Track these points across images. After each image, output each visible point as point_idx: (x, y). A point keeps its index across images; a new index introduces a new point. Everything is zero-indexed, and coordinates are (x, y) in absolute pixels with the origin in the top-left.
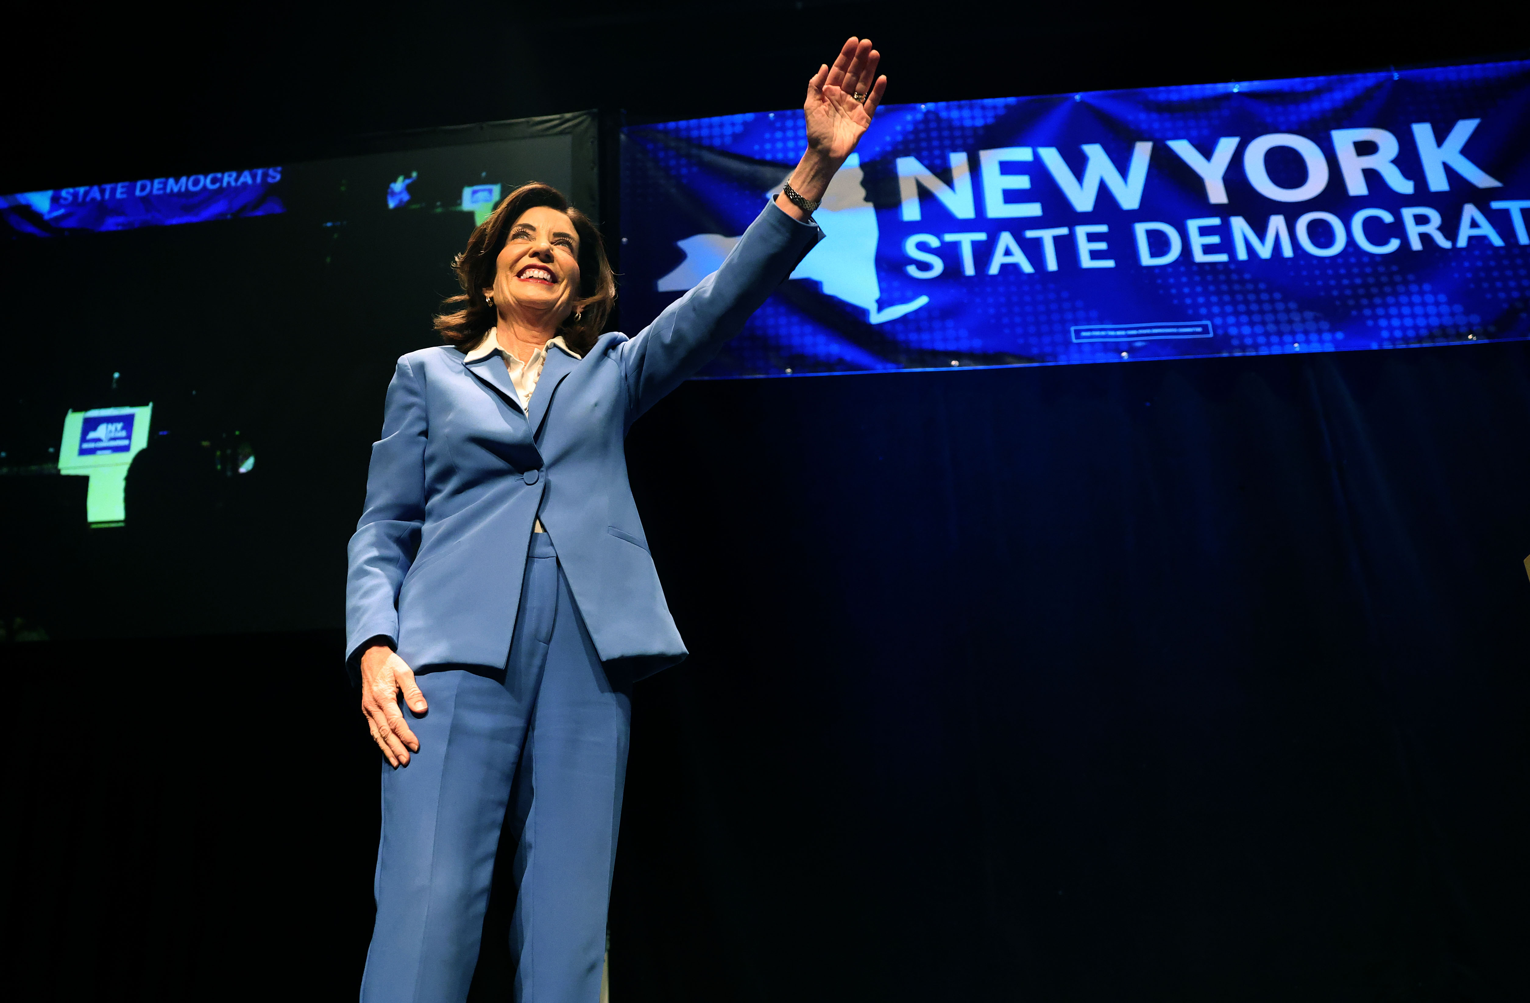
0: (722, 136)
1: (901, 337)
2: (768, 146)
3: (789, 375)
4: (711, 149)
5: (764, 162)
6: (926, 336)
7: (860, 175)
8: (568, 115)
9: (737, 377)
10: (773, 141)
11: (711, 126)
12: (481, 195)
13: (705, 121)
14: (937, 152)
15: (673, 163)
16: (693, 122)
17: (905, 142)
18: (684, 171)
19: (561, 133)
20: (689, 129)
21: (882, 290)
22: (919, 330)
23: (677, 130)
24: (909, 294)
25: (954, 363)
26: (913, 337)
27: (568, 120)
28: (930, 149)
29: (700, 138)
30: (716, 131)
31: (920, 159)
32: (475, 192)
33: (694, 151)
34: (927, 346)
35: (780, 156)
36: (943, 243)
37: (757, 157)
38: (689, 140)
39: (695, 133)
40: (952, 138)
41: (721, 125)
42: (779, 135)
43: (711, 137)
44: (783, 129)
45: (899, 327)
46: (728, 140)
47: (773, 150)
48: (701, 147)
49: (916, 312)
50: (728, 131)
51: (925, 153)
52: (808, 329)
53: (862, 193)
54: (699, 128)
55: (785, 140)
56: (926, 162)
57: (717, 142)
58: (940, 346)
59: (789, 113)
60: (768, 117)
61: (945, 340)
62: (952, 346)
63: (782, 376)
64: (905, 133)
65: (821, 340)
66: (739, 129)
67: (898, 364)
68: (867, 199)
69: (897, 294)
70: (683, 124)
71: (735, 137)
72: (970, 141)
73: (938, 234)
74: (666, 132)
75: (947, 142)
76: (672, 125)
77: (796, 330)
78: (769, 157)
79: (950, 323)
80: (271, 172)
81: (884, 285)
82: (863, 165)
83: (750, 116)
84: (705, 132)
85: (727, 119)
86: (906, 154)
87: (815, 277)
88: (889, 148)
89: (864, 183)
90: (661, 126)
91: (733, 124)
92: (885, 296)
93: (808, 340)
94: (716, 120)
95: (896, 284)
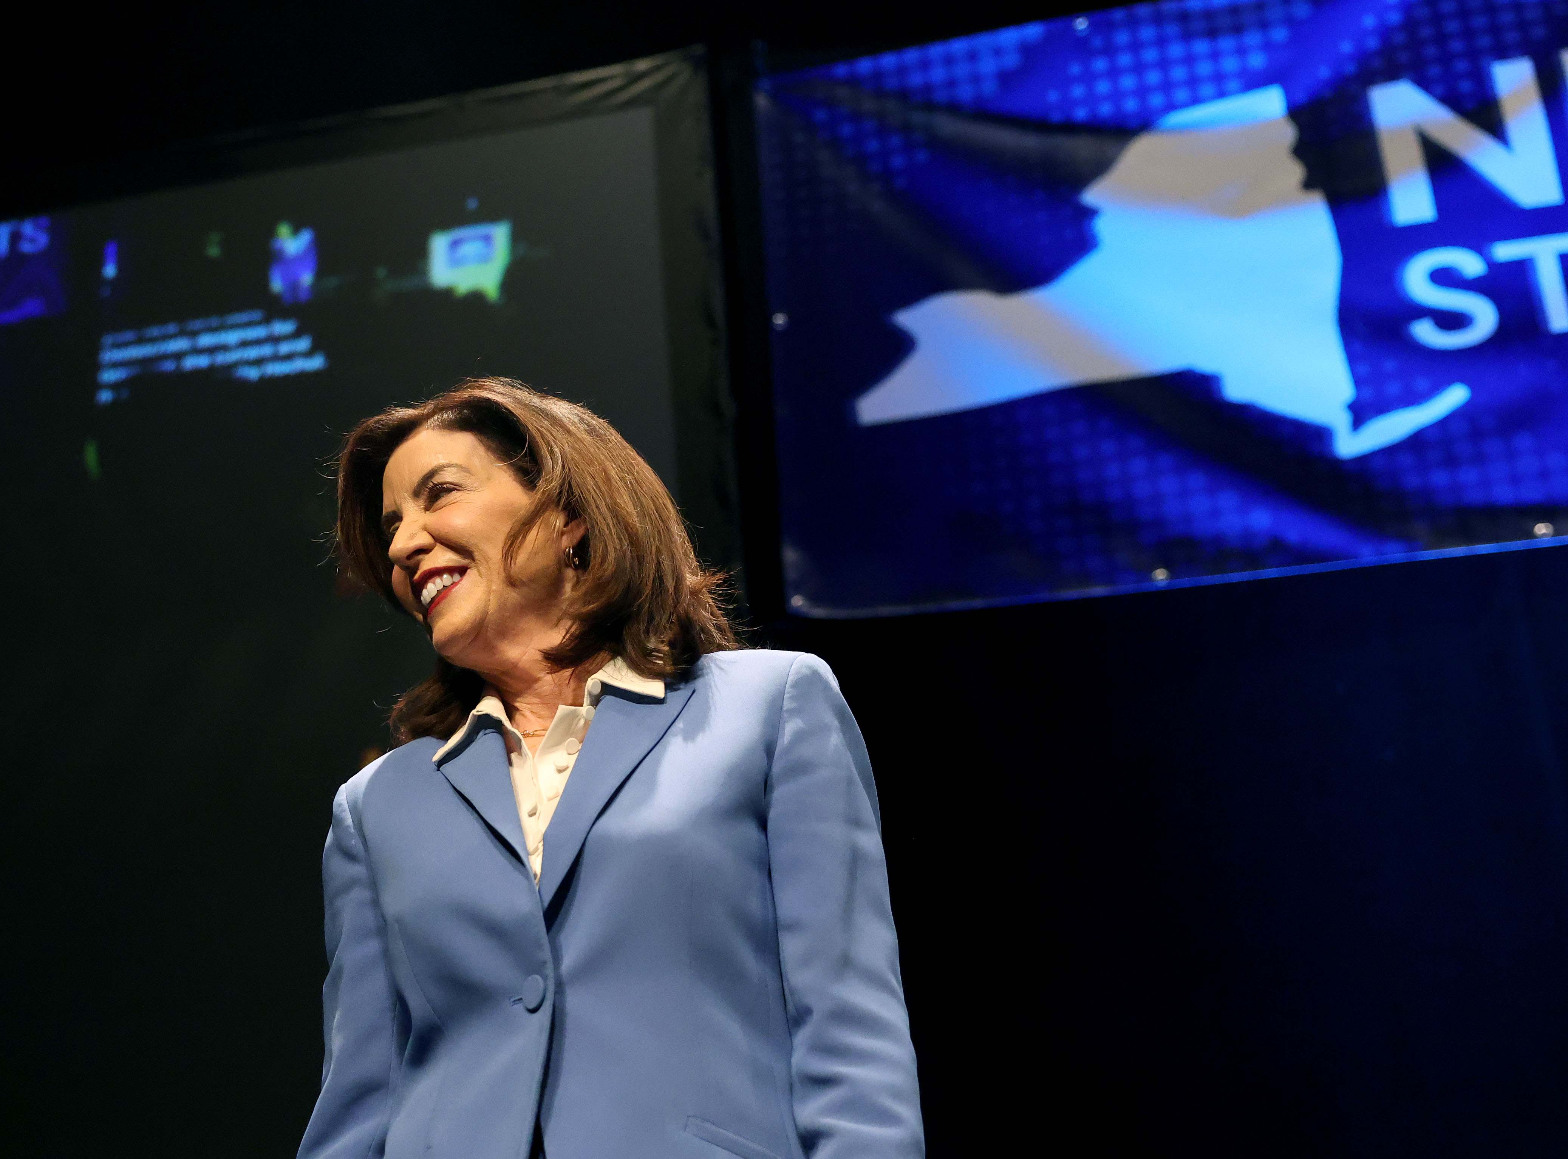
0: (976, 79)
1: (1412, 481)
2: (1078, 91)
3: (1162, 584)
4: (954, 108)
5: (1070, 128)
6: (1469, 476)
7: (1288, 134)
8: (642, 65)
9: (1046, 595)
10: (1089, 78)
11: (949, 61)
12: (471, 249)
13: (936, 50)
14: (1461, 66)
15: (873, 145)
16: (911, 55)
17: (1387, 47)
18: (898, 161)
19: (632, 103)
20: (902, 71)
21: (1358, 381)
22: (1451, 462)
23: (878, 76)
24: (1422, 383)
25: (1542, 529)
26: (1440, 478)
27: (641, 76)
28: (1446, 59)
29: (928, 88)
30: (962, 70)
31: (1424, 83)
32: (455, 244)
33: (918, 118)
34: (1475, 496)
35: (1105, 109)
36: (1492, 265)
37: (1056, 116)
38: (904, 95)
39: (916, 79)
40: (1495, 30)
41: (973, 56)
42: (1100, 64)
43: (951, 83)
44: (1110, 51)
45: (1406, 460)
46: (989, 88)
47: (1092, 99)
48: (930, 106)
49: (1443, 424)
50: (988, 66)
51: (1434, 71)
52: (1197, 480)
53: (1295, 172)
54: (925, 65)
55: (1114, 73)
56: (1440, 89)
57: (965, 93)
58: (1503, 493)
59: (1119, 15)
60: (1071, 30)
61: (1515, 480)
62: (1532, 493)
63: (1145, 586)
64: (1384, 32)
65: (1228, 500)
66: (1012, 61)
67: (1410, 541)
68: (1309, 184)
69: (1393, 388)
70: (889, 61)
71: (1005, 78)
72: (1539, 32)
73: (1478, 244)
74: (853, 81)
75: (1485, 41)
76: (865, 65)
77: (1169, 485)
78: (1081, 114)
79: (1524, 441)
80: (28, 228)
81: (1364, 369)
82: (1294, 112)
83: (1033, 31)
84: (938, 74)
85: (983, 41)
86: (1391, 75)
87: (1204, 364)
88: (1350, 68)
89: (1300, 151)
90: (841, 70)
91: (998, 52)
92: (1368, 393)
93: (1200, 505)
94: (959, 46)
95: (1389, 365)
